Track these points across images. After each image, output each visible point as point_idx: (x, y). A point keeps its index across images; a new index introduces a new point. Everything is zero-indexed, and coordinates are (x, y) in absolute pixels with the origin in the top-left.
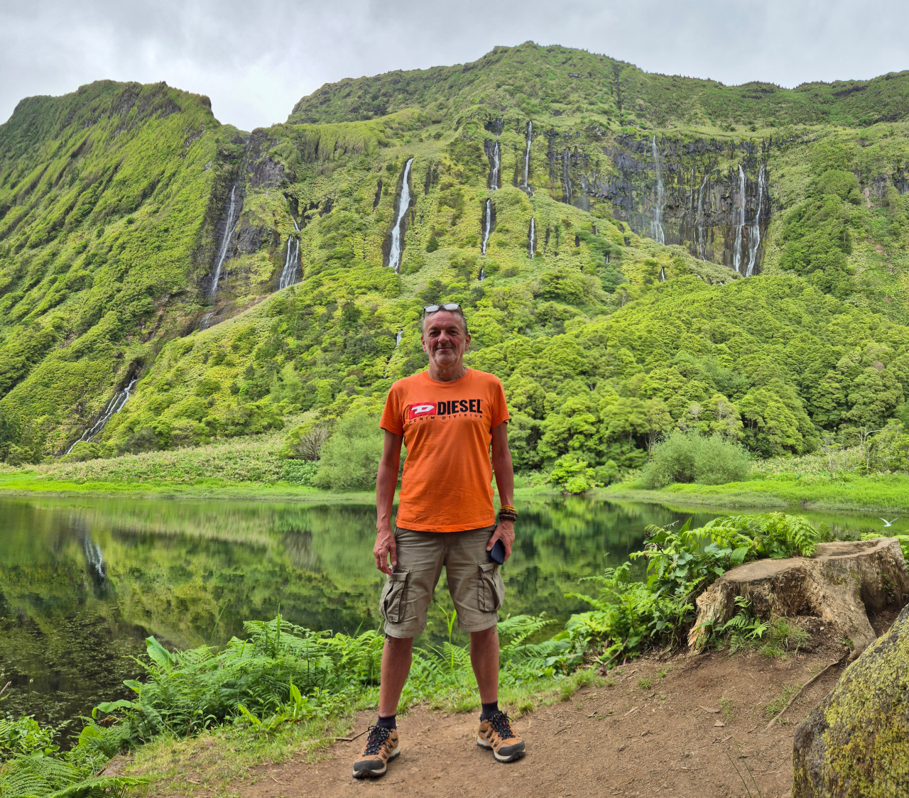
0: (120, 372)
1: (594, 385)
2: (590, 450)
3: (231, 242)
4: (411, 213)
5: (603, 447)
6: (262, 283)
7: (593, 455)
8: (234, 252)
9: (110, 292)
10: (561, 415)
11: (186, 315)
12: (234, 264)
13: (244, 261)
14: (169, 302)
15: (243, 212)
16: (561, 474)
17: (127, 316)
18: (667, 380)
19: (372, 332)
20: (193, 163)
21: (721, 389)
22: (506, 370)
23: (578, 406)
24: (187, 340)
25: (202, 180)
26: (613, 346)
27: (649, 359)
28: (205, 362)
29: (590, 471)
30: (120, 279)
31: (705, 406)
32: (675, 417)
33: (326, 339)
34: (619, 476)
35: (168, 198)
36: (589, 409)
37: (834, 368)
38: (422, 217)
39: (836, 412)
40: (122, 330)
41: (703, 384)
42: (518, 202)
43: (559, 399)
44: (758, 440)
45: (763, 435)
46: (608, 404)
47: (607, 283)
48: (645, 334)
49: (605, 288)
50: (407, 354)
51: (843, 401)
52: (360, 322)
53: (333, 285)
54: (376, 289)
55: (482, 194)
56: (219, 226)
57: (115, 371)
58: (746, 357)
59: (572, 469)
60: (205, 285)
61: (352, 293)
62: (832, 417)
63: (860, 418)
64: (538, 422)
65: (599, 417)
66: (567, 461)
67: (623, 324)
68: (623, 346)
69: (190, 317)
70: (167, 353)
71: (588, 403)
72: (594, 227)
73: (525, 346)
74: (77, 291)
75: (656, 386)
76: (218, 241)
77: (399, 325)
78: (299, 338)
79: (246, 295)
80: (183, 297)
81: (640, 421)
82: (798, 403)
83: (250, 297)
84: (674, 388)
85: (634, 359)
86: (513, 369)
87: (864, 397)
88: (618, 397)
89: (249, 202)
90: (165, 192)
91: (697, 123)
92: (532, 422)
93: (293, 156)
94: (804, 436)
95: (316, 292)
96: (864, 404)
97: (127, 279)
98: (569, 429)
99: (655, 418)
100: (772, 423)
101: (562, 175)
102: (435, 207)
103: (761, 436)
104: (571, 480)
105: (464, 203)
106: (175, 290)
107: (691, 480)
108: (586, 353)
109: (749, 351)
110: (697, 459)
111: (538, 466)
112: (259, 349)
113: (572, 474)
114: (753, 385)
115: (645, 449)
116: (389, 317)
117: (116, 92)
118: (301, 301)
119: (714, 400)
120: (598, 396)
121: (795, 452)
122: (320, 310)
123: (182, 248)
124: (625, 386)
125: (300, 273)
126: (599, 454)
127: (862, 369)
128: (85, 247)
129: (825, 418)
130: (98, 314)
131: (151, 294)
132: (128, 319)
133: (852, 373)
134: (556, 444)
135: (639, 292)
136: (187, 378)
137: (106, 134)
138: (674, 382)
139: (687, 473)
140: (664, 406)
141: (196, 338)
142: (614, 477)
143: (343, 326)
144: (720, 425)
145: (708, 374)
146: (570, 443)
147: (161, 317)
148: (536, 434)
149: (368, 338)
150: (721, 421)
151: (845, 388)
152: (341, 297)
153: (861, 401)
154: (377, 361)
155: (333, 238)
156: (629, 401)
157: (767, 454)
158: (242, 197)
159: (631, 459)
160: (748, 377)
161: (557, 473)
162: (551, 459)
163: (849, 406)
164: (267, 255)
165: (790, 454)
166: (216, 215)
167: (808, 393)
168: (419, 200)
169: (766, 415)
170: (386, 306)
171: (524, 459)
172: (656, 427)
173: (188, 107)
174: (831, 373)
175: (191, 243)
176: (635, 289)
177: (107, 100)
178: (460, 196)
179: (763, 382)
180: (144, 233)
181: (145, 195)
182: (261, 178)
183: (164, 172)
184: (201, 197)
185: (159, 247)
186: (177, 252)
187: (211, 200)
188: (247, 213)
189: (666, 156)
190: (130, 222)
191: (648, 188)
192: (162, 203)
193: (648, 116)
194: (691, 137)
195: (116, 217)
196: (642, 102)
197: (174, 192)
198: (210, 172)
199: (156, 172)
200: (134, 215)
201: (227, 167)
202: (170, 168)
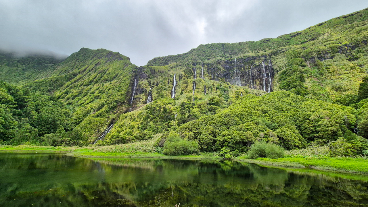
0: (108, 122)
1: (229, 128)
2: (230, 146)
4: (176, 86)
5: (233, 146)
6: (143, 101)
7: (231, 148)
8: (136, 94)
10: (221, 137)
12: (136, 96)
13: (139, 96)
14: (121, 104)
16: (223, 153)
17: (110, 107)
18: (251, 125)
19: (170, 114)
20: (126, 72)
21: (269, 128)
22: (205, 124)
23: (226, 134)
24: (126, 114)
25: (128, 76)
26: (232, 117)
27: (243, 119)
28: (131, 120)
29: (231, 153)
30: (108, 97)
31: (265, 133)
32: (256, 137)
33: (160, 116)
34: (239, 154)
36: (229, 135)
37: (309, 119)
38: (179, 86)
39: (312, 134)
40: (109, 110)
41: (263, 127)
42: (201, 81)
43: (220, 132)
44: (284, 144)
45: (286, 142)
46: (234, 133)
47: (225, 99)
48: (241, 112)
49: (225, 100)
50: (178, 120)
51: (314, 130)
52: (167, 112)
53: (160, 102)
54: (170, 104)
55: (192, 80)
57: (107, 121)
58: (275, 117)
59: (226, 152)
60: (129, 101)
61: (165, 105)
62: (311, 136)
63: (323, 136)
64: (215, 138)
65: (232, 137)
66: (224, 149)
67: (234, 110)
68: (235, 116)
69: (126, 108)
70: (121, 117)
71: (228, 133)
72: (220, 85)
73: (209, 118)
74: (97, 99)
75: (248, 127)
76: (132, 90)
77: (176, 112)
78: (153, 115)
79: (139, 104)
80: (124, 104)
81: (244, 138)
82: (297, 131)
84: (254, 128)
85: (239, 120)
86: (206, 124)
87: (323, 129)
88: (236, 131)
90: (119, 78)
91: (247, 53)
92: (214, 138)
93: (149, 73)
94: (301, 142)
95: (156, 104)
96: (324, 131)
97: (110, 98)
98: (224, 140)
99: (249, 137)
100: (289, 138)
101: (211, 73)
102: (182, 84)
103: (285, 142)
104: (226, 155)
105: (188, 83)
106: (122, 102)
107: (265, 156)
108: (225, 119)
109: (275, 116)
110: (266, 150)
111: (216, 150)
112: (144, 118)
113: (226, 153)
114: (279, 126)
115: (247, 147)
116: (173, 110)
117: (107, 52)
118: (153, 106)
119: (267, 131)
120: (230, 131)
121: (299, 148)
122: (158, 108)
123: (124, 92)
124: (238, 128)
125: (152, 99)
126: (233, 148)
127: (320, 120)
128: (99, 88)
129: (308, 136)
130: (102, 106)
131: (117, 102)
133: (317, 121)
134: (220, 144)
135: (235, 100)
136: (126, 124)
137: (104, 61)
138: (253, 126)
139: (264, 154)
140: (251, 133)
141: (128, 114)
142: (238, 154)
143: (163, 113)
144: (271, 139)
145: (263, 123)
146: (224, 144)
147: (119, 108)
148: (215, 142)
149: (169, 116)
150: (271, 138)
151: (314, 126)
152: (162, 105)
153: (322, 130)
154: (171, 121)
155: (159, 91)
156: (240, 132)
157: (288, 148)
158: (138, 81)
159: (242, 149)
160: (277, 124)
161: (221, 153)
162: (219, 149)
163: (318, 132)
164: (144, 95)
165: (297, 149)
166: (132, 85)
167: (300, 128)
168: (178, 83)
169: (286, 136)
170: (172, 108)
171: (212, 148)
172: (250, 140)
173: (125, 59)
174: (308, 121)
175: (126, 91)
176: (233, 100)
177: (105, 54)
178: (187, 81)
179: (283, 125)
181: (114, 78)
182: (142, 77)
183: (119, 73)
184: (128, 80)
185: (118, 91)
186: (123, 93)
187: (131, 81)
188: (139, 85)
189: (239, 63)
190: (111, 83)
191: (234, 72)
192: (119, 80)
193: (232, 54)
194: (246, 57)
195: (107, 82)
196: (230, 51)
197: (122, 78)
198: (130, 75)
199: (117, 73)
200: (112, 82)
201: (134, 74)
202: (121, 72)
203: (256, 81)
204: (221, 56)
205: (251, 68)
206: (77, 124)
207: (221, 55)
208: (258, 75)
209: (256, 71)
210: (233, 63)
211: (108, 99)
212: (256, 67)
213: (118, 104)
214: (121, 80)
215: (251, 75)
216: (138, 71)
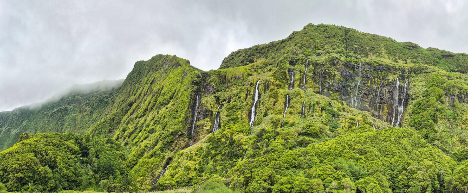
3: (197, 115)
4: (259, 101)
6: (207, 130)
8: (198, 119)
9: (160, 134)
11: (184, 142)
12: (199, 123)
13: (202, 122)
14: (178, 137)
15: (201, 104)
17: (165, 143)
19: (238, 149)
20: (184, 86)
24: (182, 151)
25: (187, 93)
28: (187, 159)
30: (163, 129)
33: (224, 152)
35: (178, 99)
38: (263, 103)
40: (164, 148)
42: (299, 95)
52: (234, 145)
53: (229, 130)
54: (242, 132)
55: (286, 92)
56: (193, 110)
57: (162, 161)
60: (190, 131)
69: (186, 143)
70: (176, 155)
72: (330, 104)
74: (152, 133)
76: (193, 114)
77: (247, 146)
78: (216, 151)
79: (203, 135)
80: (183, 136)
83: (204, 135)
89: (203, 100)
90: (177, 97)
91: (381, 57)
93: (217, 82)
97: (166, 129)
102: (267, 99)
105: (278, 96)
106: (180, 133)
112: (203, 155)
118: (217, 137)
122: (223, 140)
123: (182, 118)
128: (154, 118)
130: (157, 142)
131: (173, 135)
132: (166, 143)
135: (344, 132)
137: (160, 75)
141: (185, 151)
147: (176, 143)
149: (236, 151)
154: (238, 160)
155: (230, 112)
158: (201, 98)
164: (209, 120)
166: (192, 106)
168: (262, 96)
170: (244, 139)
173: (183, 64)
175: (185, 116)
176: (342, 130)
177: (160, 62)
178: (277, 94)
180: (170, 112)
181: (171, 98)
182: (206, 91)
183: (176, 89)
184: (187, 99)
185: (175, 118)
186: (180, 120)
187: (190, 100)
188: (202, 104)
189: (366, 71)
190: (167, 108)
191: (356, 85)
192: (176, 101)
193: (359, 52)
194: (377, 63)
195: (163, 106)
196: (356, 46)
197: (179, 97)
198: (190, 90)
199: (174, 89)
200: (168, 106)
201: (196, 87)
202: (178, 88)
203: (383, 107)
204: (339, 52)
205: (381, 83)
206: (132, 168)
207: (340, 50)
208: (389, 98)
209: (387, 91)
210: (357, 69)
211: (163, 131)
212: (388, 84)
213: (174, 137)
214: (178, 100)
215: (378, 95)
216: (200, 82)
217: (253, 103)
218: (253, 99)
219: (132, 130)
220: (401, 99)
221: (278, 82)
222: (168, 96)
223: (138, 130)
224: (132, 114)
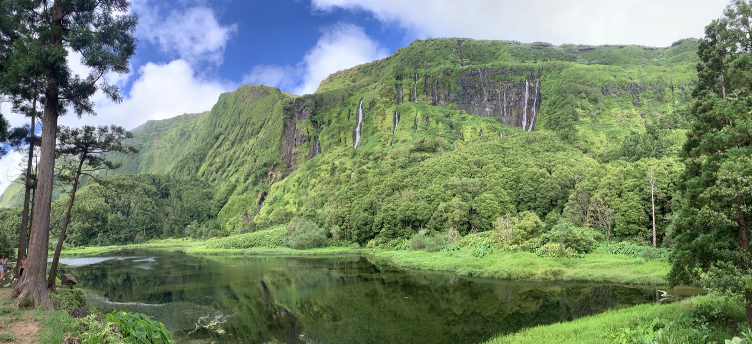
0: (258, 198)
4: (363, 120)
8: (295, 146)
9: (252, 166)
11: (280, 172)
12: (295, 150)
13: (299, 149)
14: (273, 168)
15: (296, 130)
17: (258, 175)
20: (275, 113)
25: (279, 120)
30: (255, 161)
40: (257, 181)
42: (410, 109)
55: (394, 108)
56: (288, 137)
60: (286, 160)
69: (282, 173)
74: (242, 166)
76: (288, 142)
80: (278, 165)
89: (298, 126)
90: (267, 126)
97: (258, 160)
101: (432, 94)
105: (386, 114)
123: (275, 147)
128: (243, 149)
130: (249, 175)
131: (266, 166)
147: (271, 174)
158: (295, 124)
164: (307, 146)
168: (367, 115)
175: (278, 144)
178: (384, 111)
180: (262, 142)
181: (261, 127)
182: (301, 116)
183: (266, 118)
184: (280, 126)
185: (267, 147)
187: (284, 127)
192: (267, 129)
194: (500, 67)
195: (253, 136)
197: (270, 125)
198: (282, 117)
199: (263, 119)
200: (259, 135)
201: (288, 113)
202: (268, 116)
204: (453, 62)
207: (454, 59)
208: (517, 101)
209: (514, 93)
210: (475, 75)
211: (254, 163)
212: (515, 86)
213: (268, 167)
216: (293, 108)
217: (357, 123)
218: (357, 119)
219: (220, 164)
220: (532, 100)
221: (384, 99)
222: (257, 126)
223: (227, 164)
224: (219, 146)
